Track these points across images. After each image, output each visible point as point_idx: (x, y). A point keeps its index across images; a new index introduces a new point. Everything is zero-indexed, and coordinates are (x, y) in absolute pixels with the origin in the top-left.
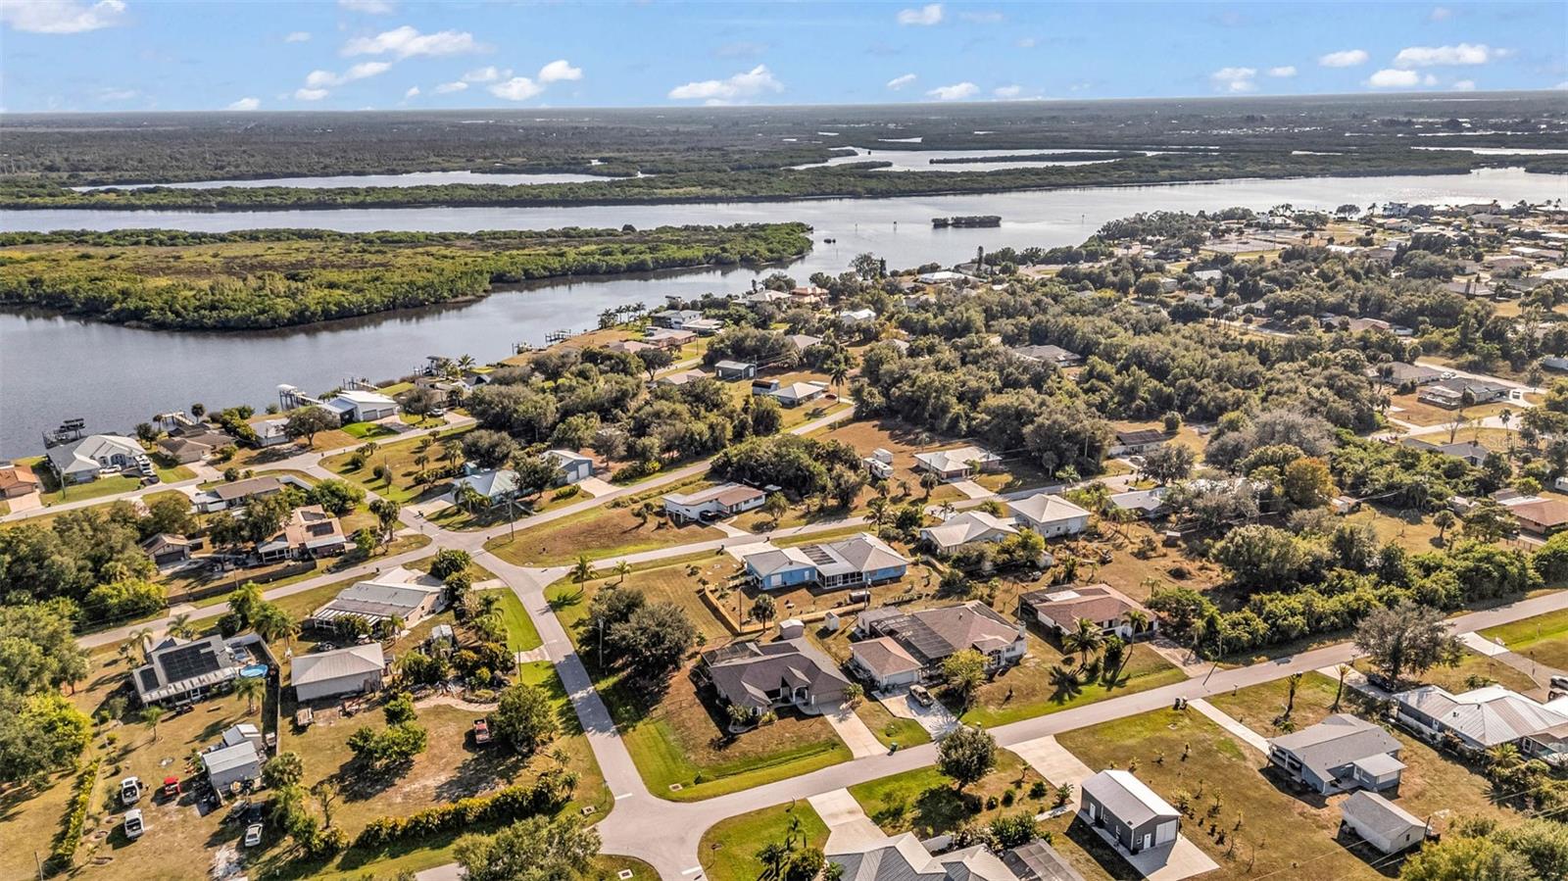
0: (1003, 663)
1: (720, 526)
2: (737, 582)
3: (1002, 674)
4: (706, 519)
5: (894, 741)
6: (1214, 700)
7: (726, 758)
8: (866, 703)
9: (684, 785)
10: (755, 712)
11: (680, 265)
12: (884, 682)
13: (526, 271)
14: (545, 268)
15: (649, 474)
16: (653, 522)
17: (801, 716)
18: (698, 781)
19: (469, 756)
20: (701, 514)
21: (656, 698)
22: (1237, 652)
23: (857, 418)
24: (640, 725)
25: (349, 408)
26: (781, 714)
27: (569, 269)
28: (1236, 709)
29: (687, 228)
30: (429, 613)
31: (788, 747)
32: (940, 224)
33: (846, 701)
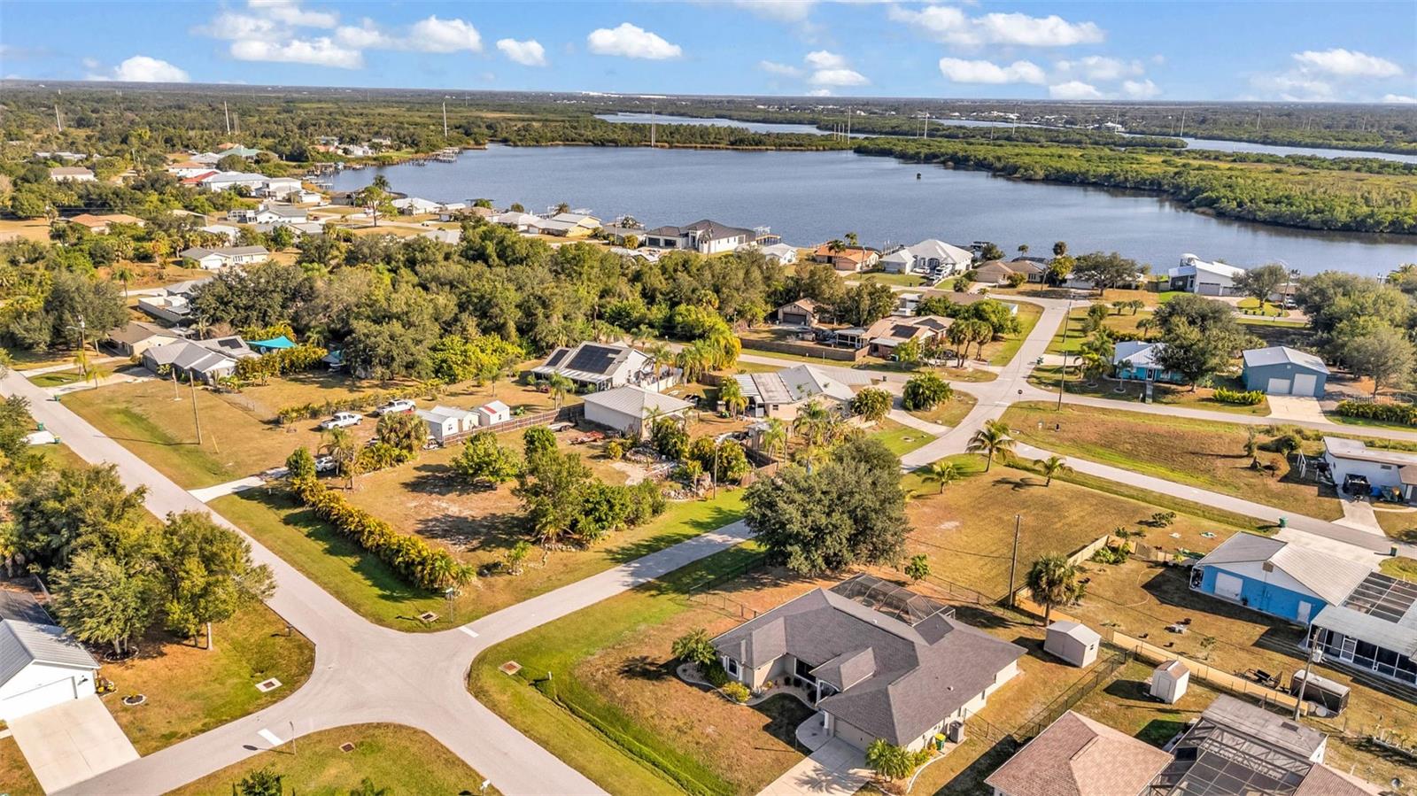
4: (1348, 488)
7: (604, 687)
9: (519, 673)
18: (535, 682)
20: (1351, 478)
25: (1187, 274)
26: (767, 704)
31: (680, 742)
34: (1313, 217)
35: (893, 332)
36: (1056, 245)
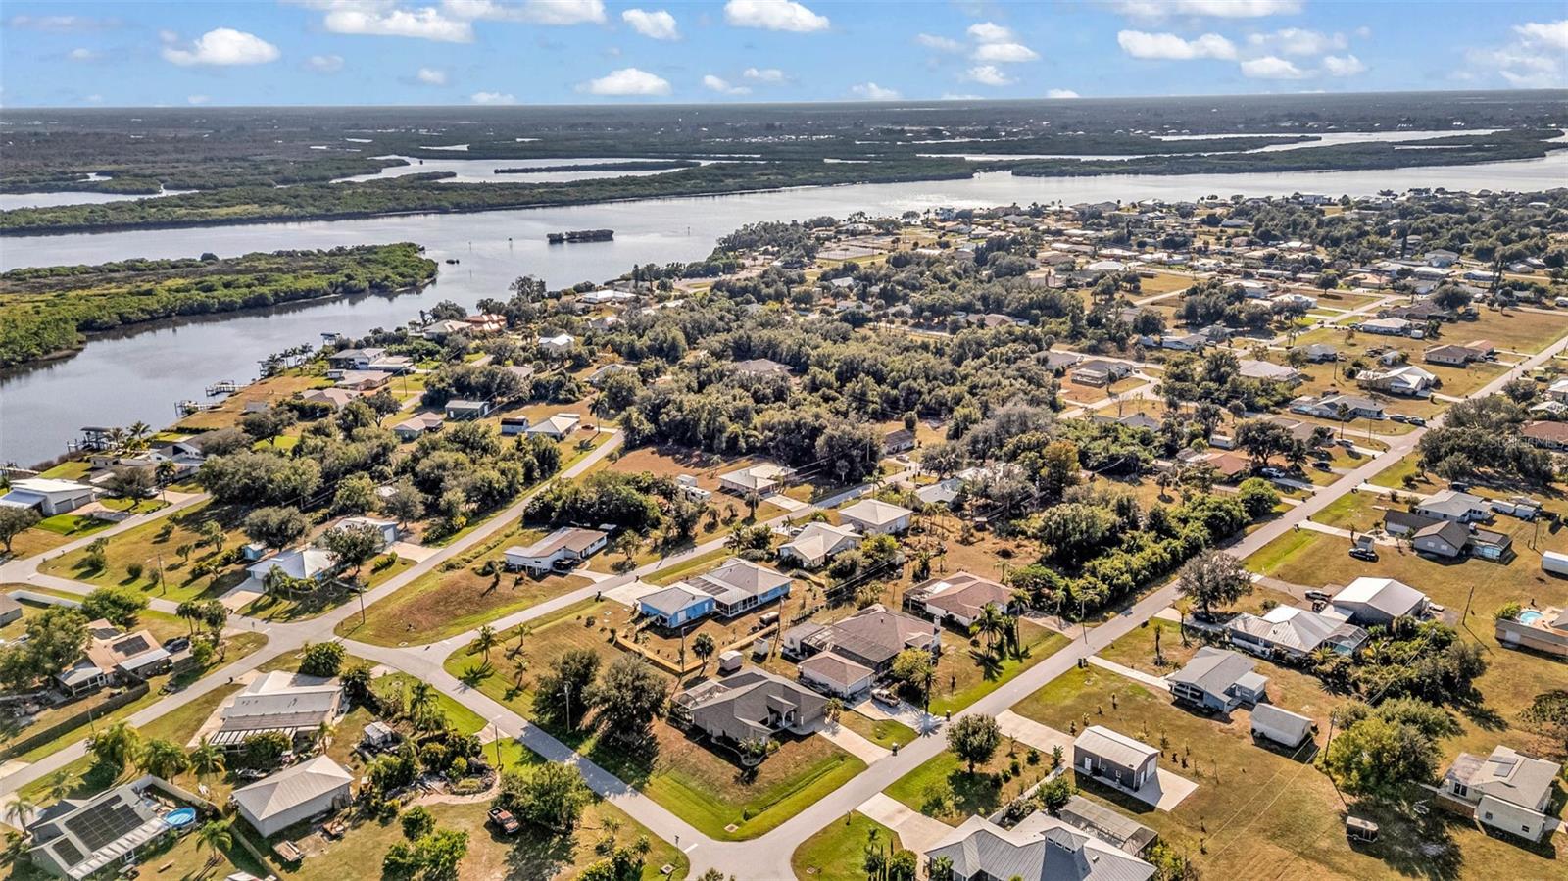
1: (580, 572)
2: (643, 624)
3: (935, 664)
4: (561, 568)
5: (890, 742)
6: (1103, 653)
8: (844, 714)
9: (738, 824)
11: (304, 297)
12: (846, 692)
13: (120, 315)
14: (143, 310)
15: (459, 530)
16: (507, 581)
17: (799, 738)
18: (747, 817)
19: (509, 848)
20: (554, 564)
22: (1094, 612)
23: (630, 446)
24: (651, 778)
25: (36, 501)
26: (781, 739)
27: (173, 310)
28: (1121, 658)
29: (280, 254)
30: (338, 714)
31: (806, 768)
32: (555, 240)
33: (827, 715)
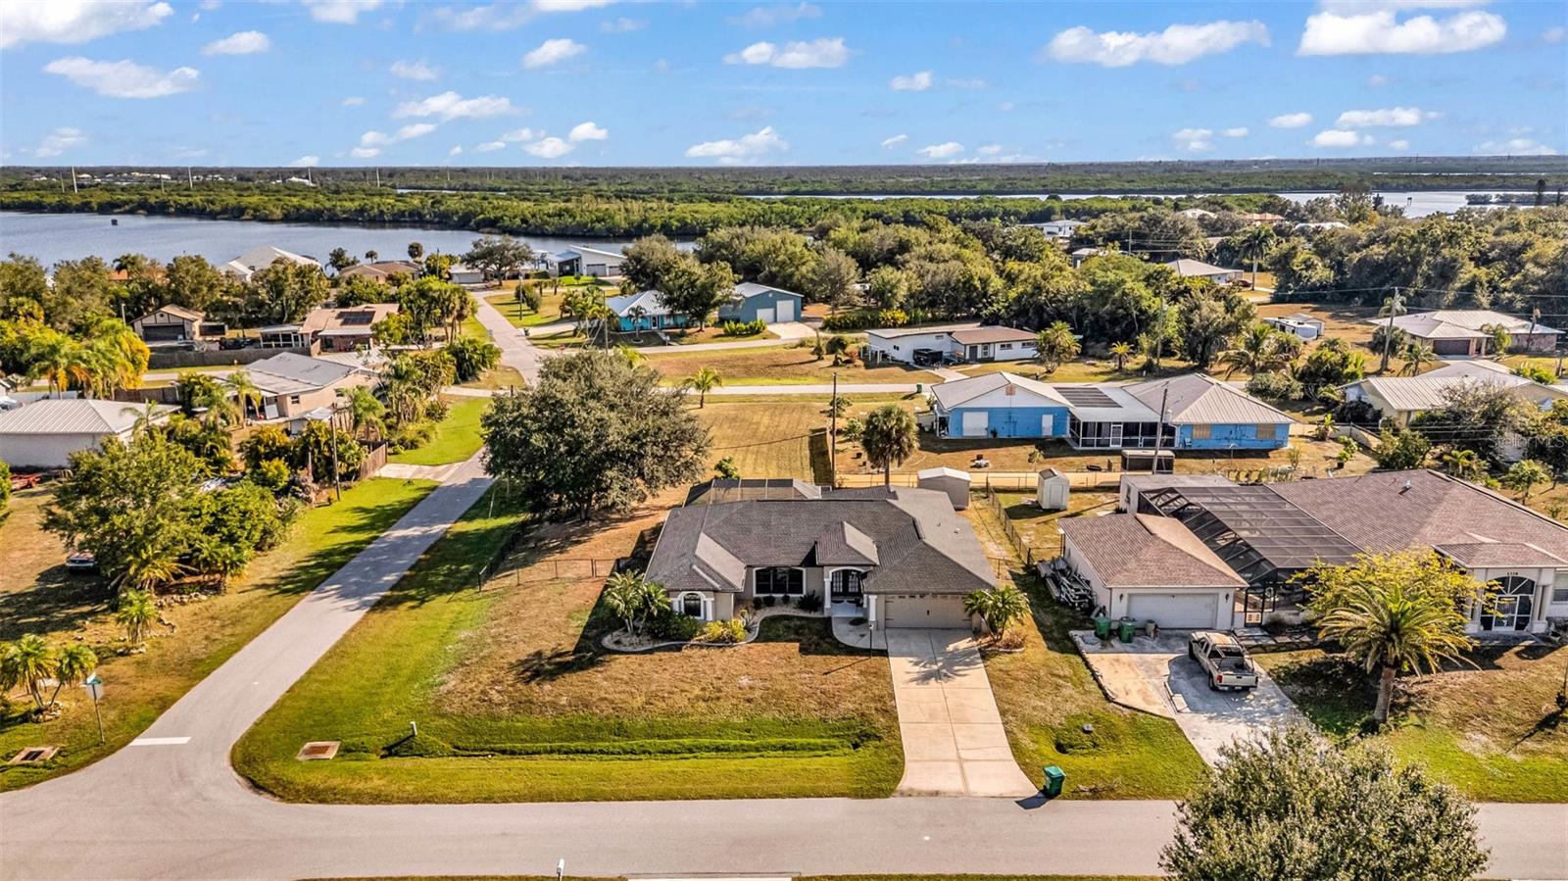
0: (1539, 627)
1: (940, 372)
3: (1534, 652)
5: (1058, 766)
7: (524, 705)
8: (1036, 651)
9: (346, 751)
10: (693, 610)
12: (1118, 610)
17: (818, 639)
20: (915, 353)
21: (539, 551)
23: (1276, 301)
24: (439, 599)
25: (575, 257)
26: (768, 633)
31: (724, 711)
33: (977, 633)
34: (598, 226)
35: (340, 321)
36: (411, 247)
